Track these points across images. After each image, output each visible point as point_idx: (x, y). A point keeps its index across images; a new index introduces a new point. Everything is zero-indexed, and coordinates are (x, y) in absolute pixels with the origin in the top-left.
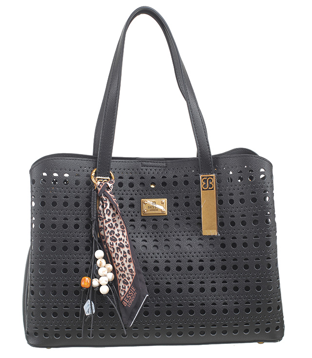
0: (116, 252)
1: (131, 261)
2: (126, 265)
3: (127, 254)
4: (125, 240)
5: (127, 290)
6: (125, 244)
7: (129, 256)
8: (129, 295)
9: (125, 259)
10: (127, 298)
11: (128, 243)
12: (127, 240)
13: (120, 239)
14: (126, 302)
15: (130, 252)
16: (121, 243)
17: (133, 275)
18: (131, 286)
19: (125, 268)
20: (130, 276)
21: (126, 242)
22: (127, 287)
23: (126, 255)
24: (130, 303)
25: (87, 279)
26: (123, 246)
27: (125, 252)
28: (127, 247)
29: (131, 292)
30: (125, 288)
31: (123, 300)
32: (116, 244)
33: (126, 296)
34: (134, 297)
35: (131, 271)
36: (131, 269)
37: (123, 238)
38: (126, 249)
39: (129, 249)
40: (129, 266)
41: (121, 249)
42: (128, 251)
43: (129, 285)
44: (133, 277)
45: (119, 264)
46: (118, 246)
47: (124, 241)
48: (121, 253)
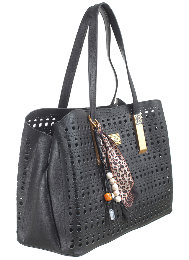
0: (118, 172)
1: (130, 176)
2: (126, 179)
3: (127, 171)
4: (124, 163)
5: (126, 196)
6: (124, 165)
7: (128, 173)
8: (129, 199)
9: (125, 175)
10: (128, 202)
11: (126, 164)
12: (125, 162)
13: (120, 163)
14: (127, 204)
15: (129, 170)
16: (121, 165)
17: (132, 185)
18: (130, 193)
19: (126, 182)
20: (129, 186)
21: (125, 164)
22: (126, 194)
23: (126, 173)
24: (131, 205)
25: (108, 194)
26: (123, 167)
27: (125, 171)
28: (126, 166)
29: (130, 197)
30: (125, 195)
31: (126, 204)
32: (118, 166)
33: (127, 201)
34: (133, 200)
35: (130, 182)
36: (131, 181)
37: (121, 161)
38: (126, 168)
39: (128, 168)
40: (129, 179)
41: (122, 169)
42: (127, 169)
43: (128, 193)
44: (132, 186)
45: (120, 180)
46: (120, 168)
47: (122, 163)
48: (122, 171)
